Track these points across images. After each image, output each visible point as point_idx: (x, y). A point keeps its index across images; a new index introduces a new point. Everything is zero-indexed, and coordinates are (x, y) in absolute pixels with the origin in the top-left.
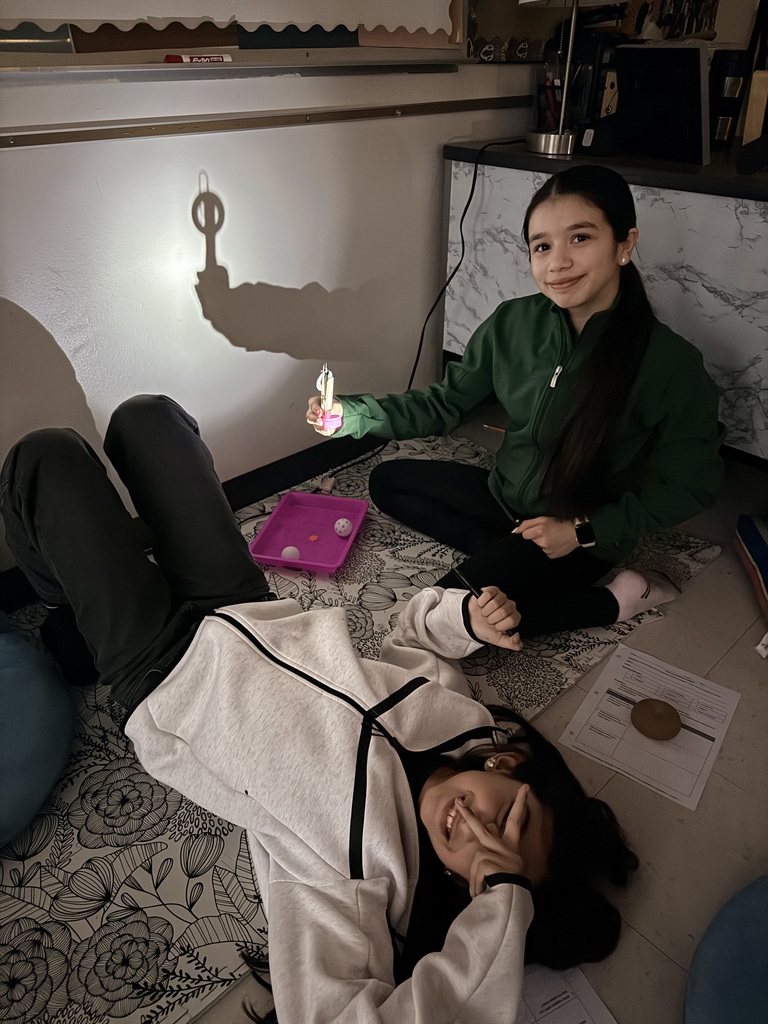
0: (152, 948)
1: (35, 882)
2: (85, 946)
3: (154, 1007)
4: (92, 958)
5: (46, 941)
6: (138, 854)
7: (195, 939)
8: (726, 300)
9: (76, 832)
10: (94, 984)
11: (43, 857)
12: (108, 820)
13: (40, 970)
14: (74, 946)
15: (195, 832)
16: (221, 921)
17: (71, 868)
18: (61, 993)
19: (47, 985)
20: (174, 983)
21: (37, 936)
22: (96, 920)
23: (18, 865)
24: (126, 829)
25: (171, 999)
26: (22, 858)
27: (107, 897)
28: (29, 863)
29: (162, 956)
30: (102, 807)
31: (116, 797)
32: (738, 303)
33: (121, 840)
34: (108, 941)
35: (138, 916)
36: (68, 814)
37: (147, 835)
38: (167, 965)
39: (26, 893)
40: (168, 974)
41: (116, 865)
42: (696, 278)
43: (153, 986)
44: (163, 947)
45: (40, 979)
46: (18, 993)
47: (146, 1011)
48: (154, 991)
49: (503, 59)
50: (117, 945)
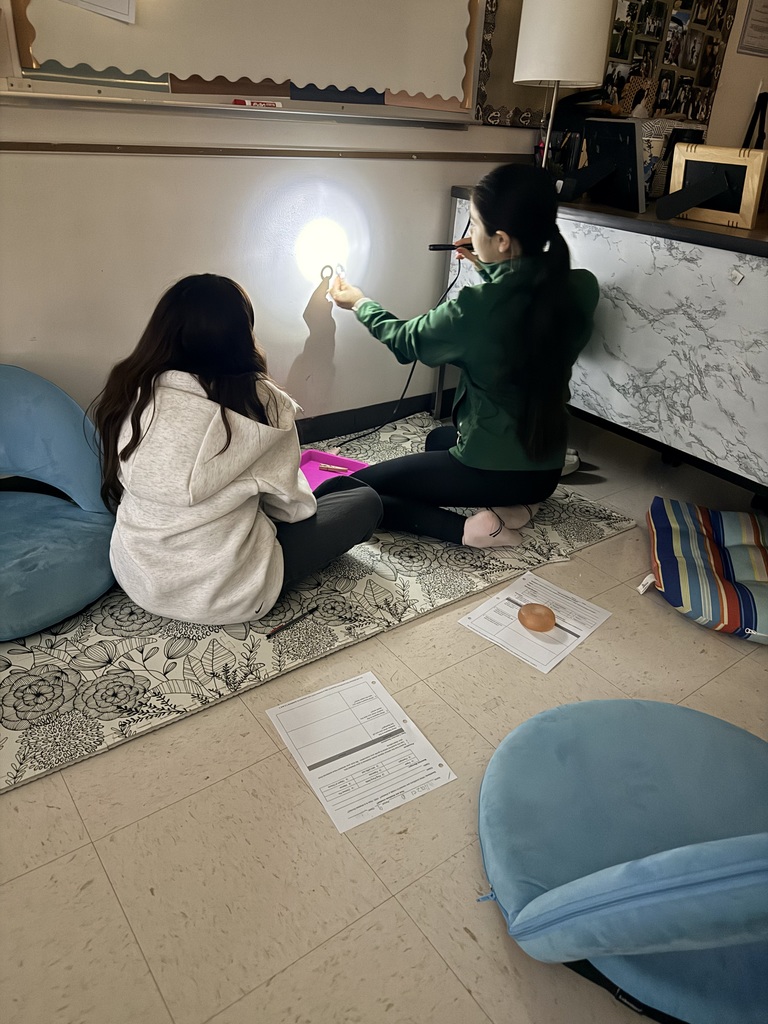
0: (134, 690)
1: (62, 647)
2: (90, 684)
3: (129, 719)
4: (93, 690)
5: (64, 678)
6: (136, 642)
7: (164, 689)
8: (643, 315)
9: (95, 625)
10: (92, 703)
11: (69, 636)
12: (118, 622)
13: (58, 691)
14: (82, 683)
15: (179, 635)
16: (185, 684)
17: (87, 644)
18: (70, 704)
19: (61, 699)
20: (145, 709)
21: (58, 675)
22: (99, 673)
23: (53, 638)
24: (130, 628)
25: (141, 716)
26: (56, 634)
27: (110, 661)
28: (59, 638)
29: (140, 696)
30: (116, 615)
31: (127, 611)
32: (651, 317)
33: (124, 633)
34: (105, 684)
35: (129, 674)
36: (91, 615)
37: (144, 633)
38: (142, 700)
39: (55, 653)
40: (141, 704)
41: (119, 646)
42: (623, 298)
43: (131, 709)
44: (141, 691)
45: (56, 696)
46: (41, 700)
47: (124, 720)
48: (130, 711)
49: (508, 124)
50: (111, 686)
